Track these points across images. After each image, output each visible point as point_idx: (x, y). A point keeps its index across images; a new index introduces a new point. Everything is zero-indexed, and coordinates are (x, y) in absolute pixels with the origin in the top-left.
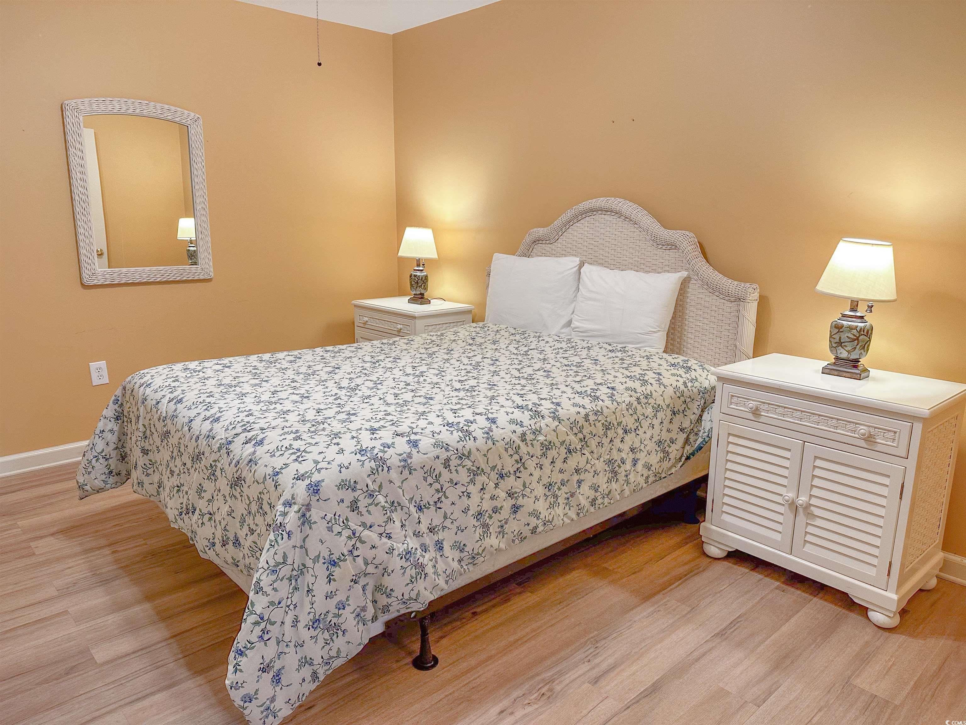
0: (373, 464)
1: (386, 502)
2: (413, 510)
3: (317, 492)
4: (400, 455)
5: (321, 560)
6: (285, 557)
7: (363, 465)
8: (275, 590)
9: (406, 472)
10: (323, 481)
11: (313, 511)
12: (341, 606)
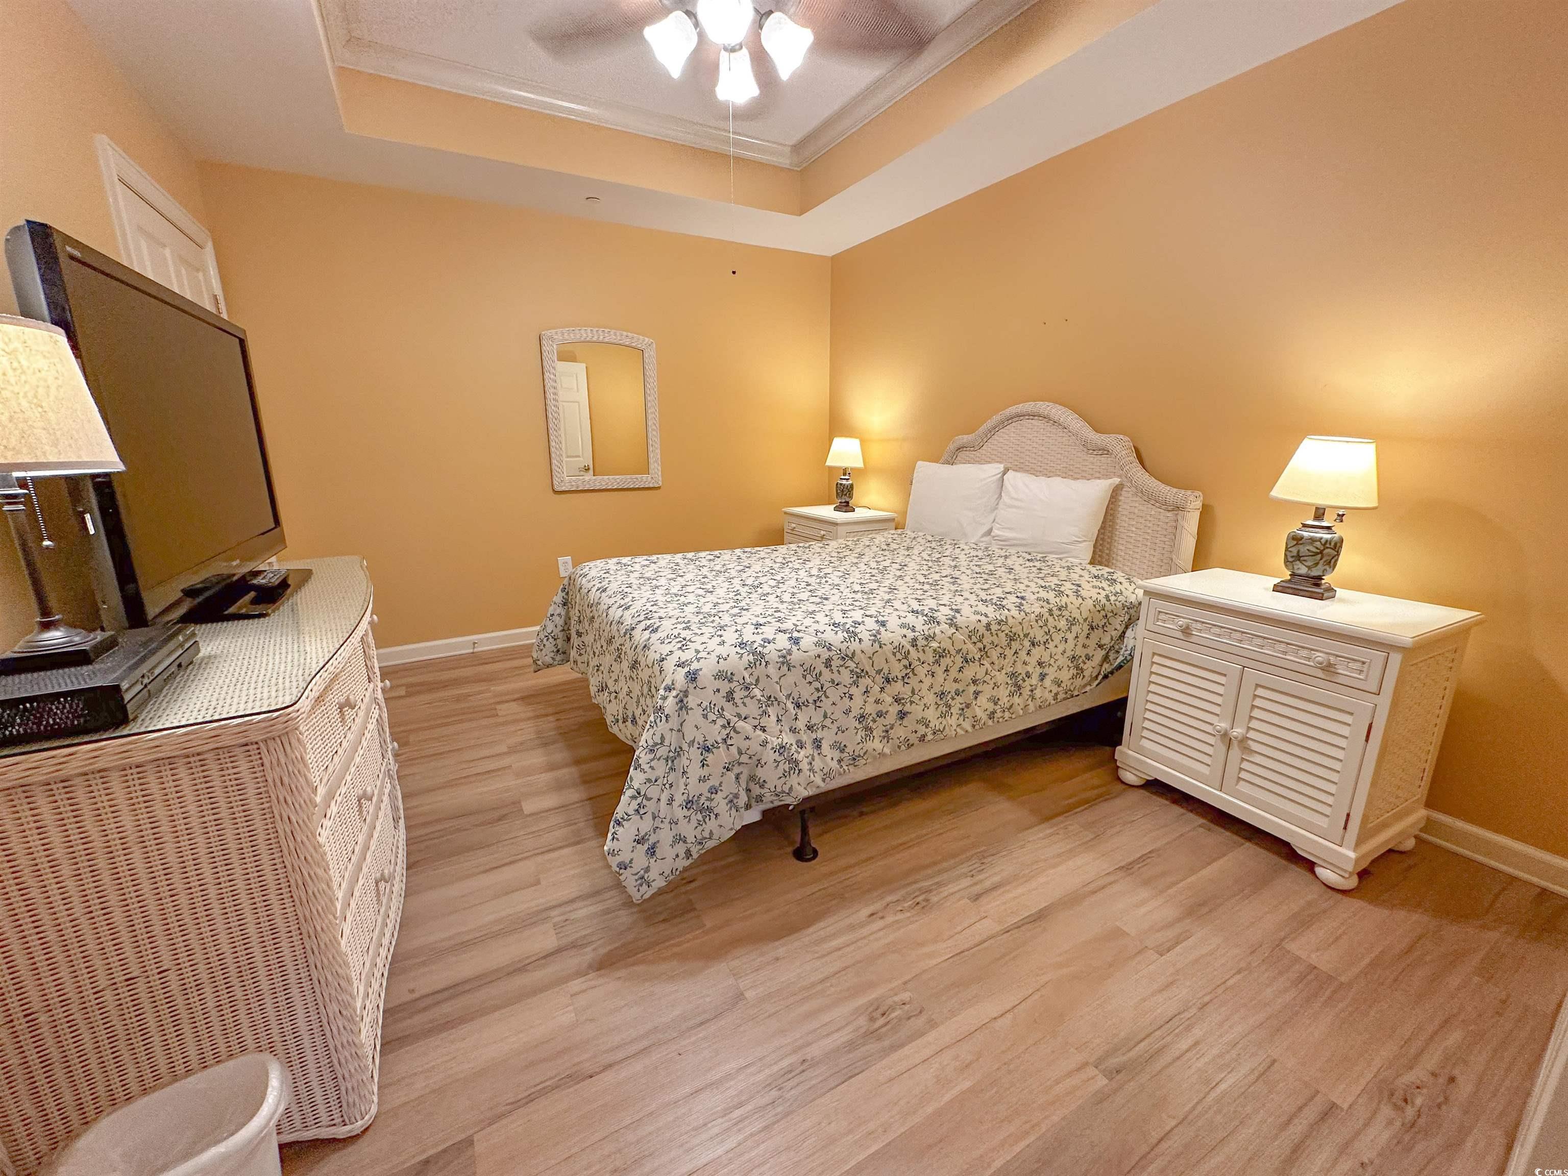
0: (751, 658)
1: (763, 696)
2: (790, 706)
3: (694, 680)
4: (780, 651)
5: (696, 745)
6: (663, 738)
7: (741, 658)
8: (652, 768)
9: (785, 668)
10: (701, 669)
11: (690, 698)
12: (714, 791)
